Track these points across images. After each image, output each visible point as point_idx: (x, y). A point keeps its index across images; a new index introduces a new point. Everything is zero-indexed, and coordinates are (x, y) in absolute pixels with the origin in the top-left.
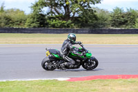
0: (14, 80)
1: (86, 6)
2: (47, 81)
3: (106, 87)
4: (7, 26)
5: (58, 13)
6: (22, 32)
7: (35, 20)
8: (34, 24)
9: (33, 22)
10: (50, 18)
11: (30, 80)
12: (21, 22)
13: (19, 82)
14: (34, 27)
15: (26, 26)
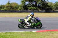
0: (14, 32)
1: (44, 1)
2: (28, 32)
3: (53, 35)
4: (11, 10)
5: (32, 4)
6: (17, 12)
7: (23, 7)
8: (22, 9)
9: (22, 8)
10: (29, 6)
11: (21, 31)
12: (17, 8)
13: (16, 32)
14: (22, 10)
15: (19, 10)
